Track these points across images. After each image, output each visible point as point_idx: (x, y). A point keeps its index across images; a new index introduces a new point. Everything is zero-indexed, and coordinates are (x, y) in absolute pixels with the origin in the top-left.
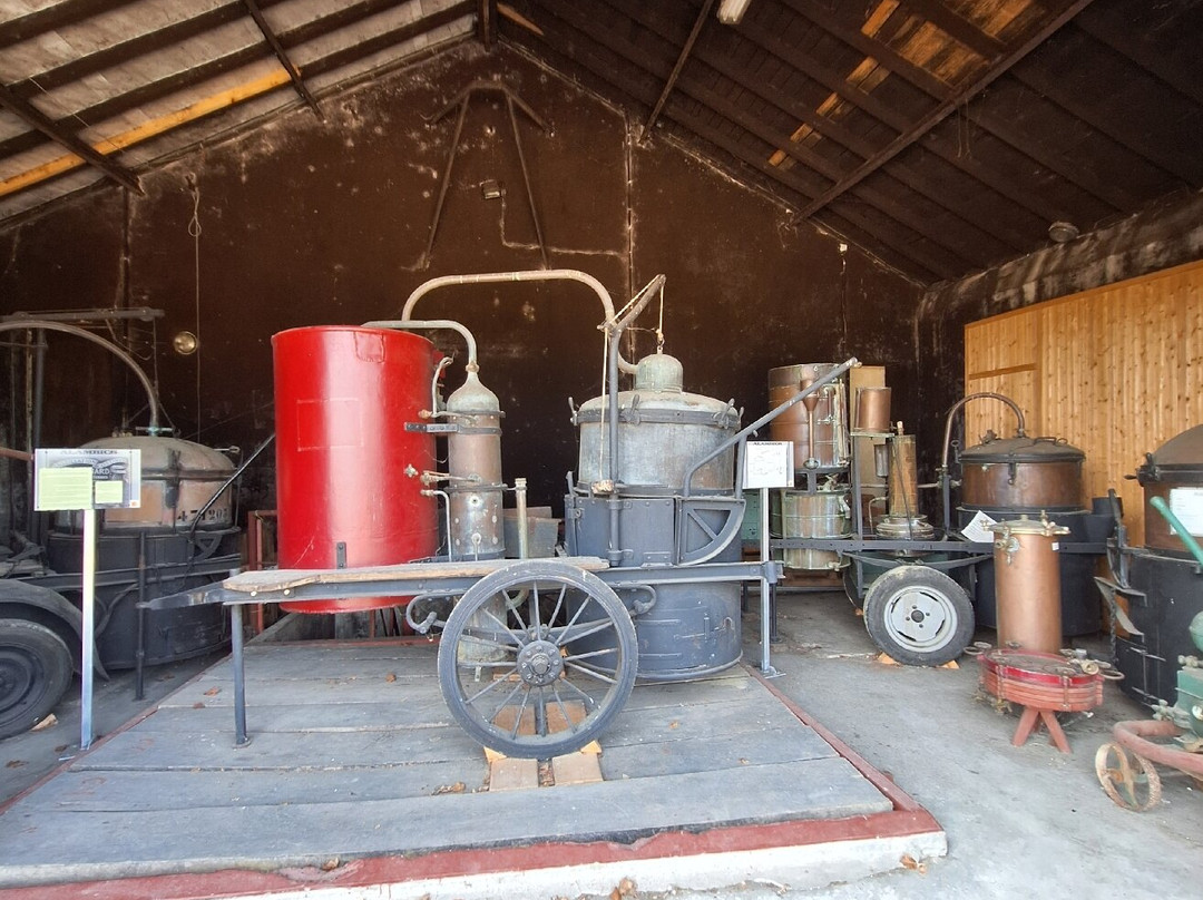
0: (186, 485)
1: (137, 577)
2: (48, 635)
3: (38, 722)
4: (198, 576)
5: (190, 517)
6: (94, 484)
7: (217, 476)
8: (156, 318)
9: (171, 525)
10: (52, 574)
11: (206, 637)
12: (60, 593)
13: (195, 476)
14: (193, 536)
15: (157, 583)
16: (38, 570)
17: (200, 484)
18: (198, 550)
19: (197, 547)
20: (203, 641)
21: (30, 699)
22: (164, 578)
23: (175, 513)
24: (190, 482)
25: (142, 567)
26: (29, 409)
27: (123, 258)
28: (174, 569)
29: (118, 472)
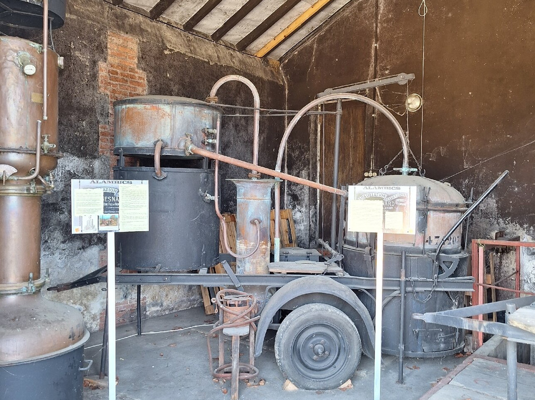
0: (431, 214)
1: (399, 285)
2: (346, 320)
3: (343, 383)
4: (440, 291)
5: (434, 241)
6: (384, 213)
7: (454, 209)
8: (409, 81)
9: (421, 246)
10: (347, 275)
11: (445, 343)
12: (353, 290)
13: (439, 208)
14: (438, 258)
15: (412, 292)
16: (340, 271)
17: (442, 215)
18: (441, 270)
19: (440, 267)
20: (442, 346)
21: (338, 364)
22: (418, 289)
23: (424, 238)
24: (435, 212)
25: (403, 279)
26: (318, 158)
27: (374, 45)
28: (424, 283)
29: (401, 204)
